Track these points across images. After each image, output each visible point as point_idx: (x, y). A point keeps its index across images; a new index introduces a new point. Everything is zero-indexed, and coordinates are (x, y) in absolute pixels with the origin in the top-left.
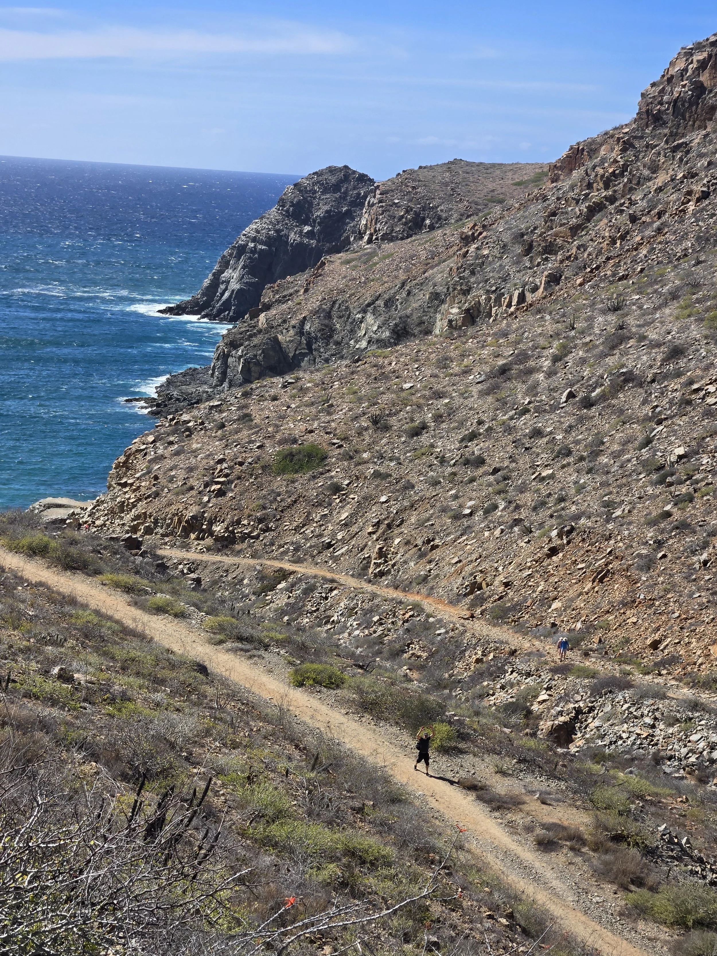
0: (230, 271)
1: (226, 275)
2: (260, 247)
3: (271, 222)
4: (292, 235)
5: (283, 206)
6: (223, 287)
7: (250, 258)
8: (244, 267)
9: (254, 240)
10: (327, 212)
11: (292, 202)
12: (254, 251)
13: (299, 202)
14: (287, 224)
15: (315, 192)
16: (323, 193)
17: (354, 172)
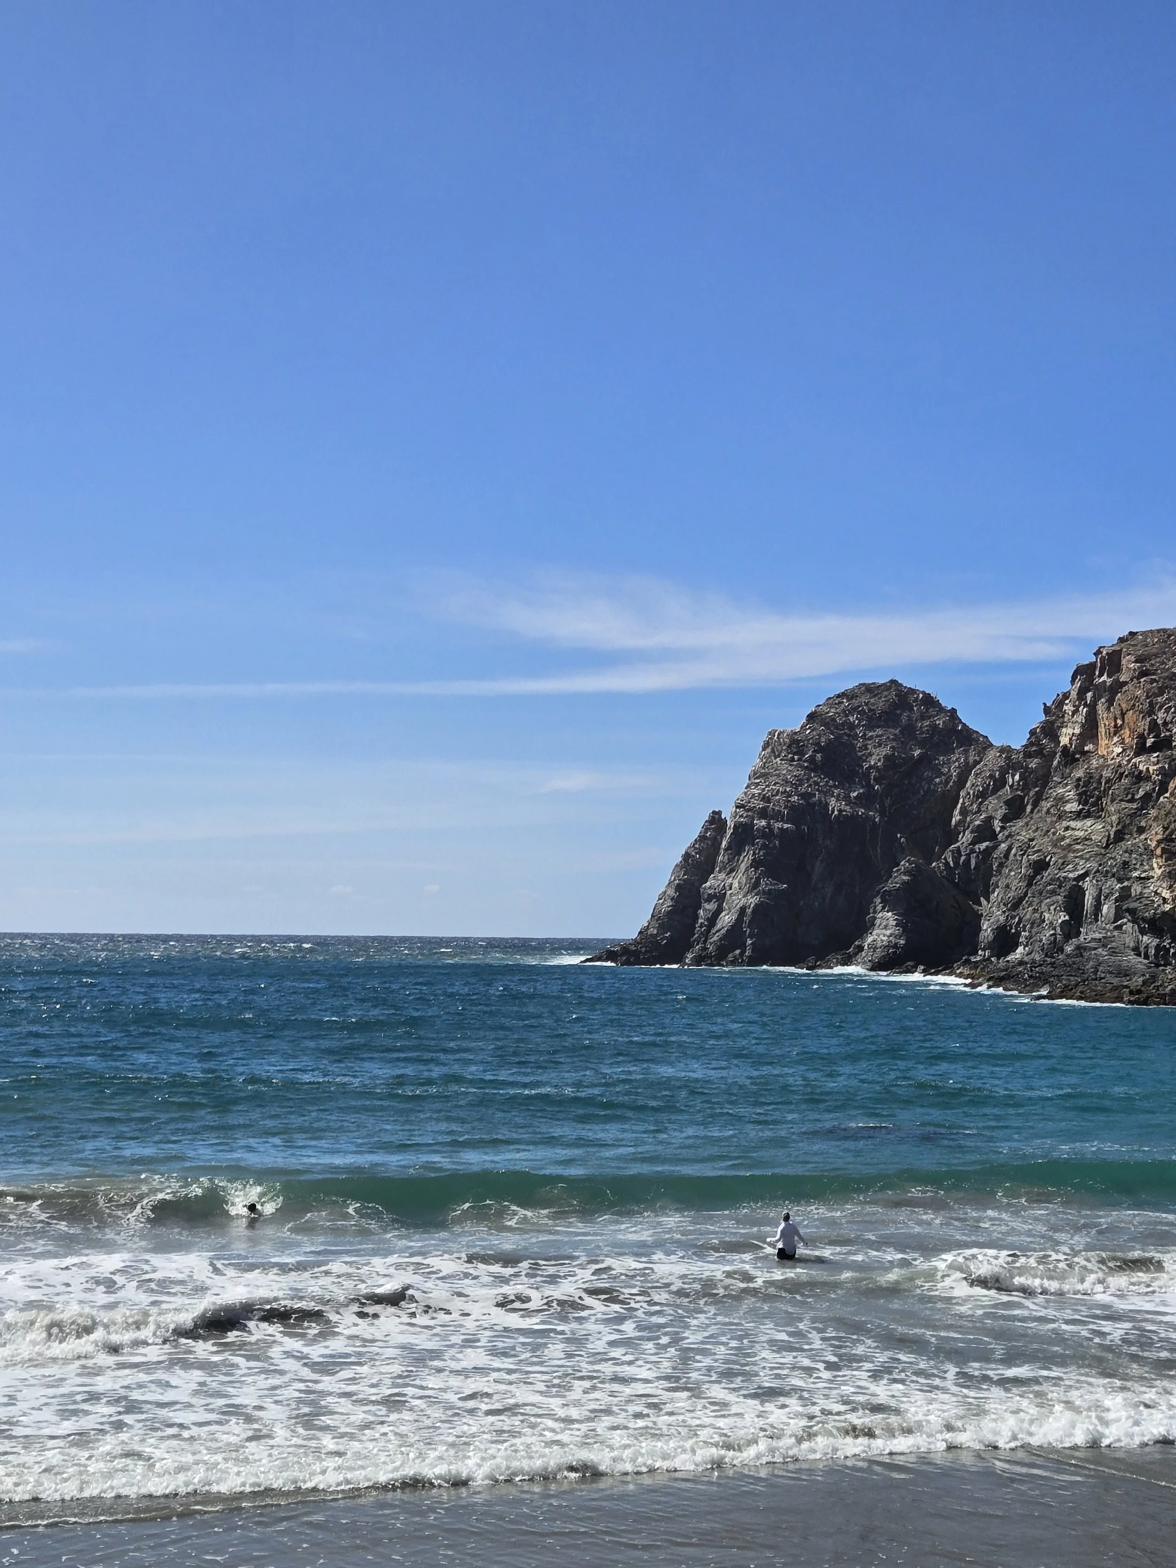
0: (722, 876)
1: (712, 883)
2: (779, 825)
3: (787, 782)
4: (833, 802)
5: (801, 753)
6: (711, 906)
7: (765, 846)
8: (755, 864)
9: (763, 814)
10: (886, 757)
11: (818, 744)
12: (769, 833)
13: (830, 742)
14: (816, 783)
15: (852, 727)
16: (870, 727)
17: (913, 691)
